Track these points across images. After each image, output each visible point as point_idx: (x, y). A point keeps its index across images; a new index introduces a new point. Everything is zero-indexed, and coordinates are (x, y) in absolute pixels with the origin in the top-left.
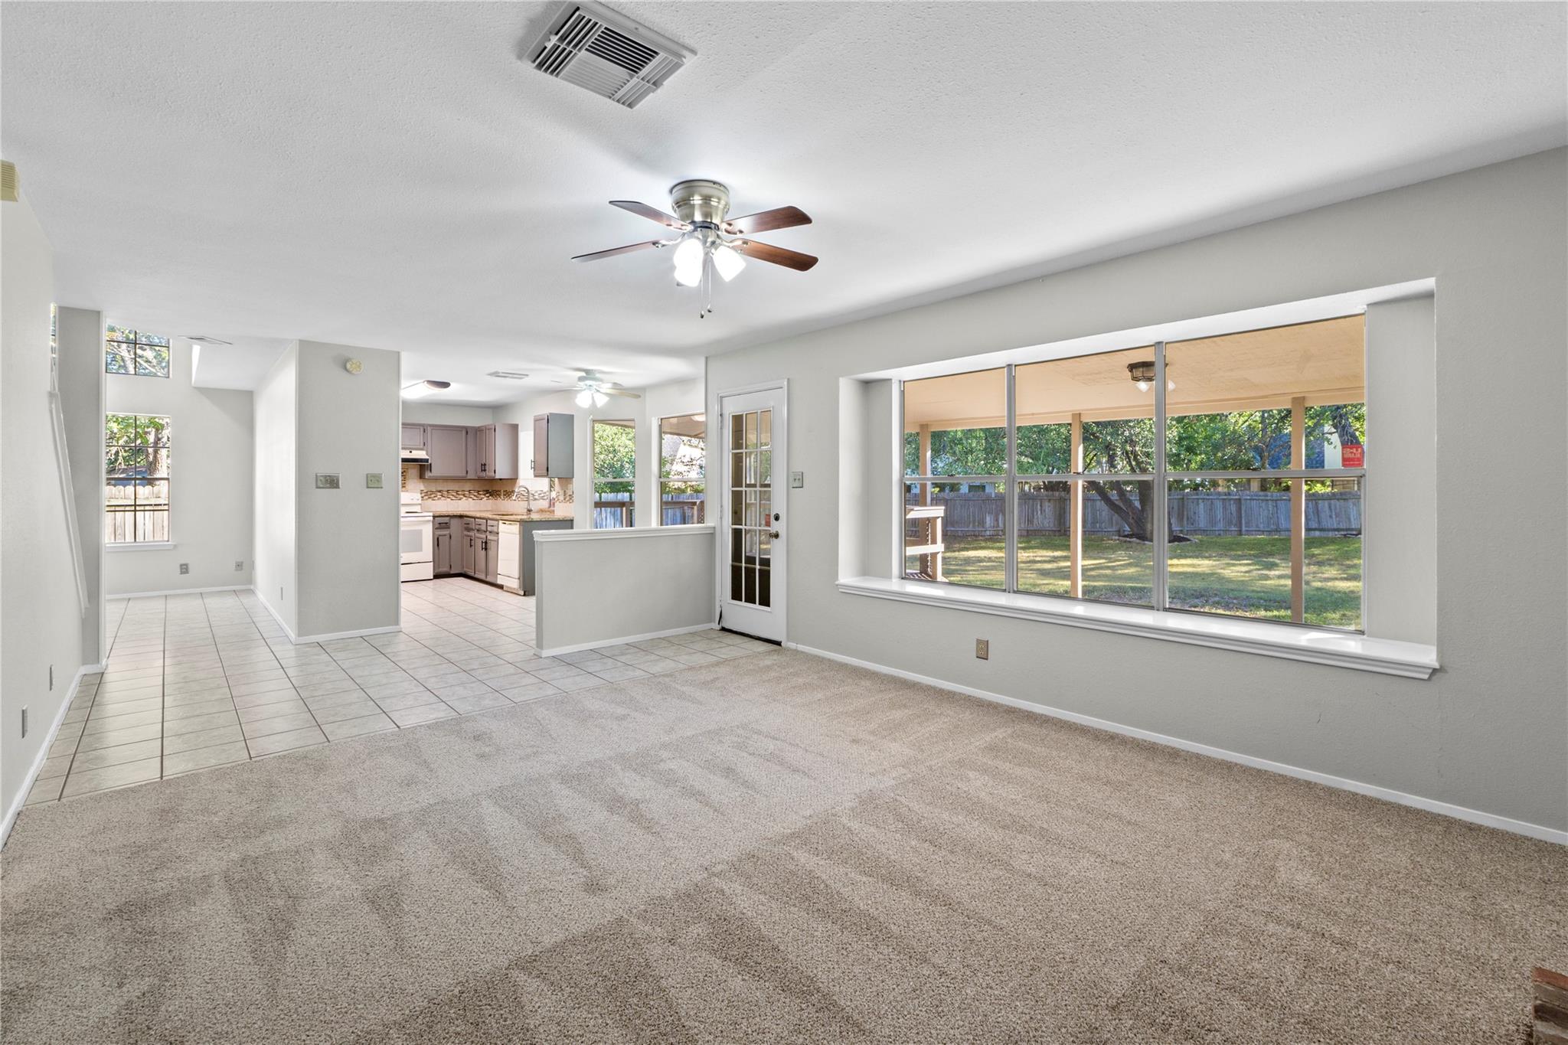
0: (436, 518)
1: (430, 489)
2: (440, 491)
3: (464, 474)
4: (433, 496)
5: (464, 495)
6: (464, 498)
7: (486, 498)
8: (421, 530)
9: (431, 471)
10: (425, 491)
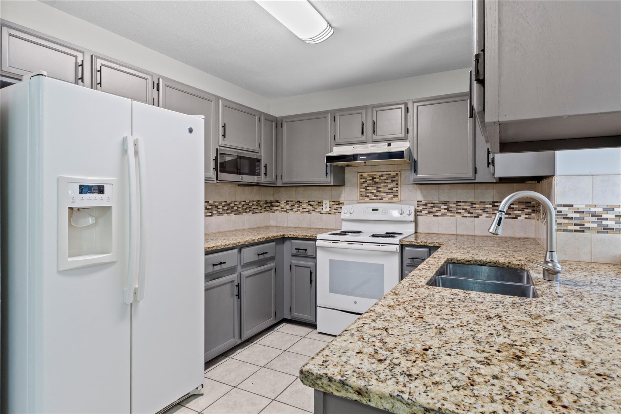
0: (407, 249)
1: (431, 200)
2: (445, 203)
3: (470, 174)
4: (435, 209)
5: (484, 210)
6: (485, 215)
7: (524, 216)
8: (383, 265)
9: (415, 171)
10: (424, 202)
